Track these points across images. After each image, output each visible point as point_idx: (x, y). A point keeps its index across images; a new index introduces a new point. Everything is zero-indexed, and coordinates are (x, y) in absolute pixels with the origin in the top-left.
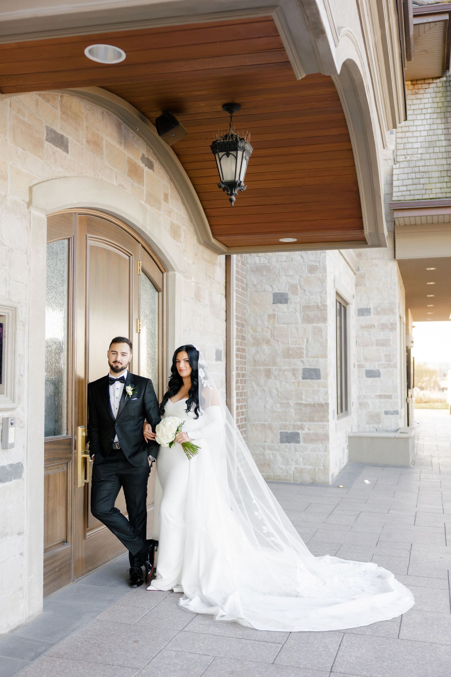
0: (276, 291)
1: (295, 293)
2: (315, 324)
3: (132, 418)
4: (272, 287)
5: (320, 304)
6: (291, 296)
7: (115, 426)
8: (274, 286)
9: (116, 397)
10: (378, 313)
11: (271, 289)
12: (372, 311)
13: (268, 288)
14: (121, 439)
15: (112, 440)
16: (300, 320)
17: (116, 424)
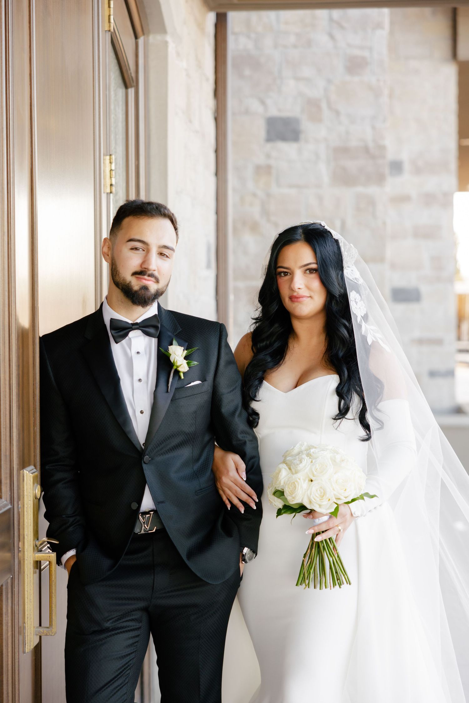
0: (274, 112)
1: (316, 118)
2: (360, 189)
3: (188, 440)
4: (263, 103)
5: (371, 145)
6: (306, 126)
7: (144, 466)
8: (269, 102)
9: (136, 378)
10: (418, 171)
11: (260, 109)
12: (407, 166)
13: (255, 106)
14: (162, 502)
15: (134, 506)
16: (326, 179)
17: (146, 458)
